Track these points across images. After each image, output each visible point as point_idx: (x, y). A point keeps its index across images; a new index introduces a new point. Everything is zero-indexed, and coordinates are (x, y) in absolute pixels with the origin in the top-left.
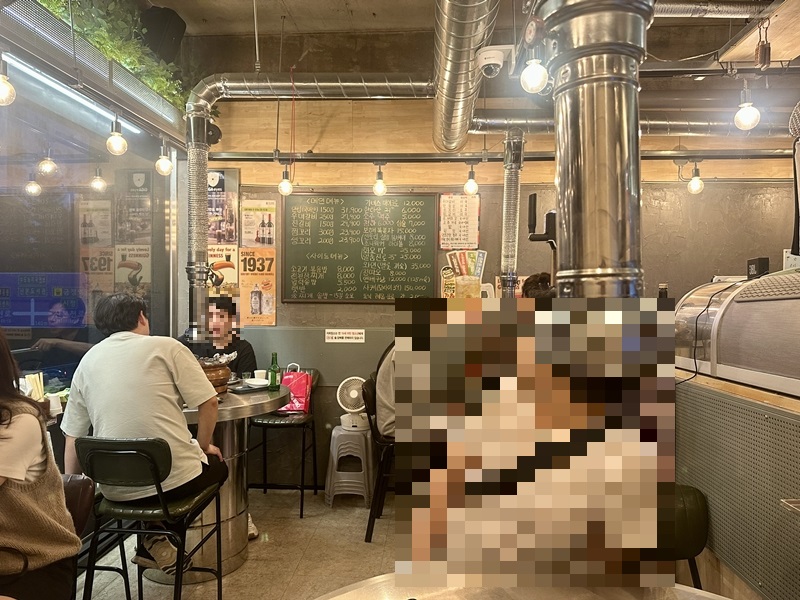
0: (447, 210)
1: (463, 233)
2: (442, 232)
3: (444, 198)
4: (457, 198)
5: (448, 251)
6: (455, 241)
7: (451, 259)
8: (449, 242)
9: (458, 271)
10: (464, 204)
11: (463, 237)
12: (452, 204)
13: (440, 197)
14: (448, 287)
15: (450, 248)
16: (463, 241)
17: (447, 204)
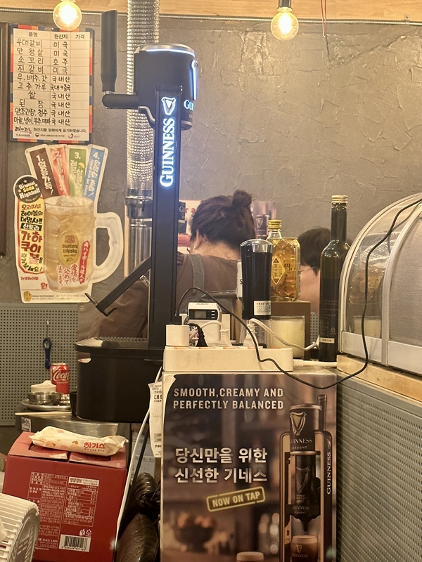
0: (27, 60)
1: (58, 109)
2: (15, 104)
3: (18, 34)
4: (45, 36)
5: (28, 144)
6: (43, 125)
7: (35, 162)
8: (31, 126)
9: (48, 186)
10: (62, 49)
11: (58, 118)
12: (36, 48)
13: (10, 32)
14: (28, 219)
15: (33, 138)
16: (58, 126)
17: (26, 49)
